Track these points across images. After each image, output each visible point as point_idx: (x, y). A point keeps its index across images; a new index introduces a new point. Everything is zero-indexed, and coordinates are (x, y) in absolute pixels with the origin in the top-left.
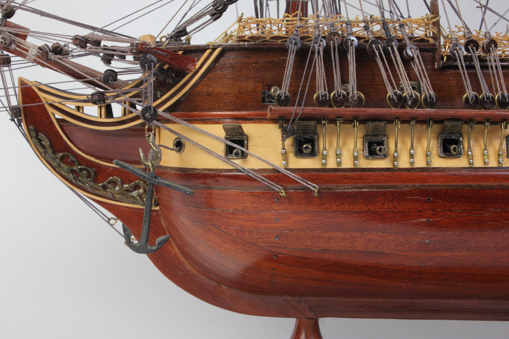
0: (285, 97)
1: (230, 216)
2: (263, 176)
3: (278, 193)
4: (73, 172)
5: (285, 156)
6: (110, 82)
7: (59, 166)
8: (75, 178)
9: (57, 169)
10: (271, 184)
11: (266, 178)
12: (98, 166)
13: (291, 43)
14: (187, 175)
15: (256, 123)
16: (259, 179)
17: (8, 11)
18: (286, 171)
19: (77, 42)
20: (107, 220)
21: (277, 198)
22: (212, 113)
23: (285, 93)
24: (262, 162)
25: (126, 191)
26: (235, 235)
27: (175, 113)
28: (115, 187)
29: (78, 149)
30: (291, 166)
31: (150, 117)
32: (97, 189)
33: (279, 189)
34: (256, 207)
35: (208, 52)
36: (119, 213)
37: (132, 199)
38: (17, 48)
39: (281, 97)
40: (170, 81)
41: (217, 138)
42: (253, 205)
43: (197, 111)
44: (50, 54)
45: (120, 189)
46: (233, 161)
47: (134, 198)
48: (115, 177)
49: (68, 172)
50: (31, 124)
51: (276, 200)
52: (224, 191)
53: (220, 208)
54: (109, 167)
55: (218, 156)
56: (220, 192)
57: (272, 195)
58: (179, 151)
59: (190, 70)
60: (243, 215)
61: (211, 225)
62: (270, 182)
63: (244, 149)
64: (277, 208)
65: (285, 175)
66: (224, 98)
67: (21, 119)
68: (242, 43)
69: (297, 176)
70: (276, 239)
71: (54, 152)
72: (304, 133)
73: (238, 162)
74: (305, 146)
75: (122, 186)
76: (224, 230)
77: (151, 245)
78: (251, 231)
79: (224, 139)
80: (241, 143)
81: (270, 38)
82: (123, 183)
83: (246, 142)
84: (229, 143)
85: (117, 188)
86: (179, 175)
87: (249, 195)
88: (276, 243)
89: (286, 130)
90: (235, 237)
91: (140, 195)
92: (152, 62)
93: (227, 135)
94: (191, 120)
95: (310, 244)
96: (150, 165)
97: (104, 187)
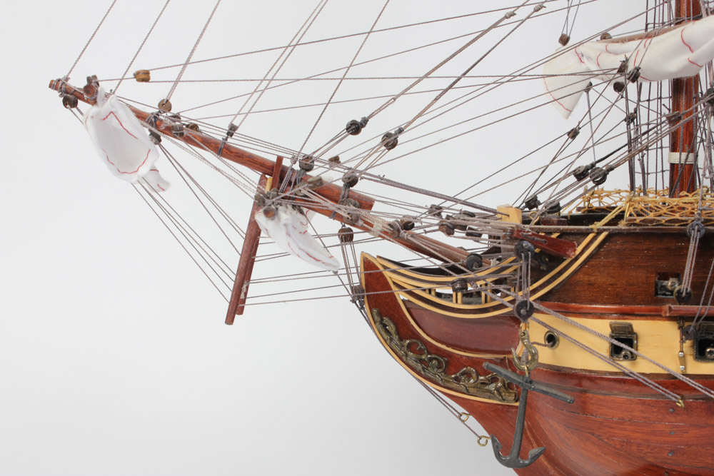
0: (687, 293)
1: (615, 425)
2: (657, 383)
3: (675, 402)
4: (421, 361)
5: (683, 360)
6: (474, 268)
7: (407, 355)
8: (423, 369)
9: (404, 358)
10: (665, 392)
11: (659, 384)
12: (450, 355)
13: (693, 229)
14: (562, 374)
15: (648, 319)
16: (651, 386)
17: (351, 179)
18: (684, 377)
19: (444, 229)
20: (458, 415)
21: (673, 408)
22: (594, 306)
23: (687, 289)
24: (655, 366)
25: (482, 383)
26: (619, 447)
27: (548, 302)
28: (469, 380)
29: (428, 335)
30: (690, 371)
31: (525, 313)
32: (449, 382)
33: (676, 398)
34: (646, 418)
35: (591, 236)
36: (473, 409)
37: (489, 394)
38: (364, 225)
39: (682, 293)
40: (543, 268)
41: (600, 336)
42: (643, 415)
43: (576, 303)
44: (402, 231)
45: (475, 382)
46: (618, 362)
47: (490, 392)
48: (469, 368)
49: (416, 362)
50: (375, 307)
51: (671, 410)
52: (607, 397)
53: (601, 415)
54: (462, 356)
55: (601, 357)
56: (600, 397)
57: (667, 404)
58: (552, 346)
59: (569, 256)
60: (630, 425)
61: (589, 433)
62: (664, 389)
63: (633, 350)
64: (673, 419)
65: (683, 382)
66: (609, 289)
67: (363, 301)
68: (632, 227)
69: (697, 384)
70: (670, 455)
71: (401, 339)
72: (706, 333)
73: (626, 365)
74: (708, 350)
75: (478, 378)
76: (606, 440)
77: (523, 458)
78: (640, 444)
79: (608, 336)
80: (630, 342)
81: (666, 222)
82: (478, 374)
83: (635, 342)
84: (616, 342)
85: (472, 381)
86: (550, 373)
87: (638, 403)
88: (668, 459)
89: (687, 332)
90: (619, 449)
91: (498, 389)
92: (529, 250)
93: (612, 332)
94: (567, 312)
95: (711, 462)
96: (526, 368)
97: (457, 379)
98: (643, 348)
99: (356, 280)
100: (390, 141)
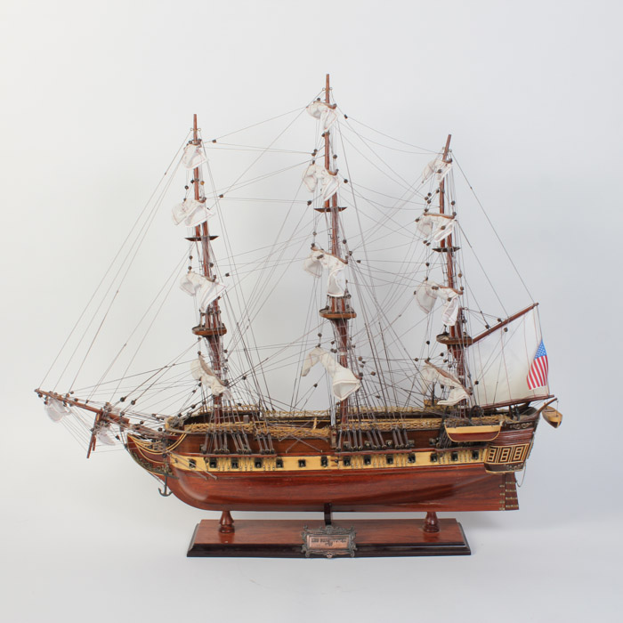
0: (205, 451)
2: (201, 474)
5: (207, 467)
7: (141, 463)
8: (146, 467)
10: (203, 476)
15: (198, 457)
22: (185, 453)
24: (200, 469)
27: (174, 451)
29: (146, 457)
30: (208, 470)
33: (205, 478)
35: (183, 435)
38: (127, 426)
41: (187, 461)
43: (181, 451)
49: (144, 465)
50: (131, 450)
51: (204, 481)
55: (187, 466)
58: (177, 463)
65: (207, 473)
66: (188, 449)
67: (128, 448)
69: (210, 474)
73: (193, 469)
74: (213, 464)
81: (202, 431)
83: (196, 463)
84: (190, 463)
89: (207, 460)
93: (190, 460)
94: (179, 454)
97: (156, 470)
98: (198, 464)
99: (125, 442)
100: (133, 403)
